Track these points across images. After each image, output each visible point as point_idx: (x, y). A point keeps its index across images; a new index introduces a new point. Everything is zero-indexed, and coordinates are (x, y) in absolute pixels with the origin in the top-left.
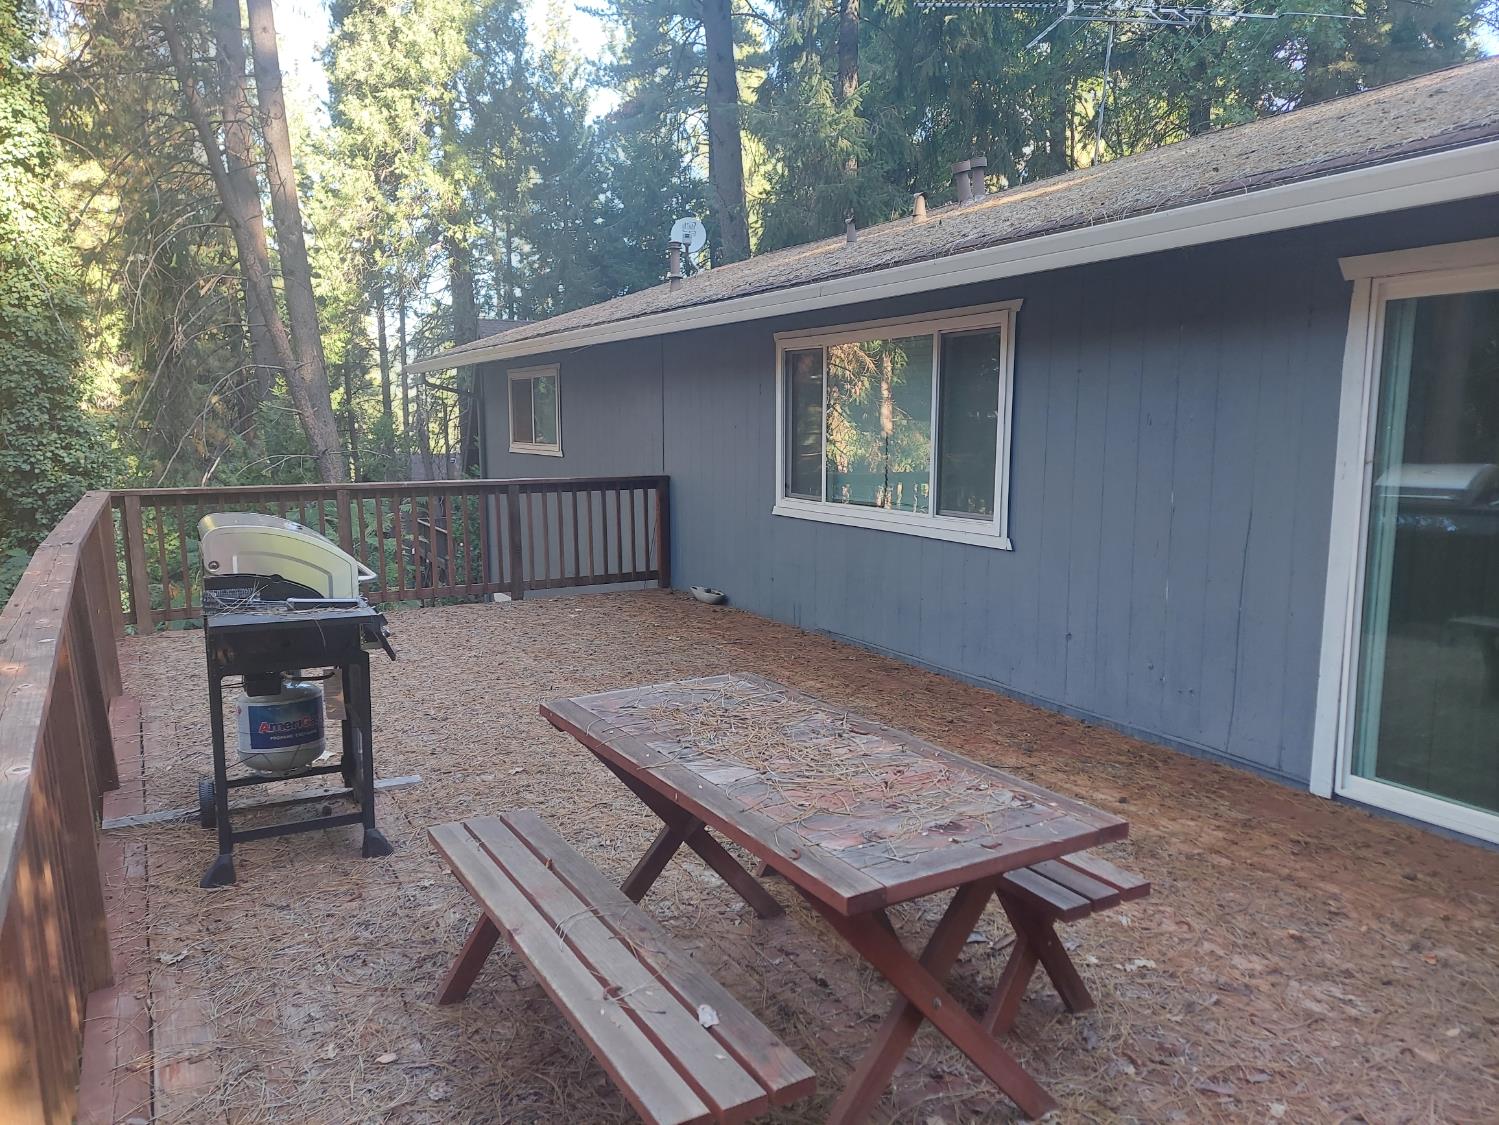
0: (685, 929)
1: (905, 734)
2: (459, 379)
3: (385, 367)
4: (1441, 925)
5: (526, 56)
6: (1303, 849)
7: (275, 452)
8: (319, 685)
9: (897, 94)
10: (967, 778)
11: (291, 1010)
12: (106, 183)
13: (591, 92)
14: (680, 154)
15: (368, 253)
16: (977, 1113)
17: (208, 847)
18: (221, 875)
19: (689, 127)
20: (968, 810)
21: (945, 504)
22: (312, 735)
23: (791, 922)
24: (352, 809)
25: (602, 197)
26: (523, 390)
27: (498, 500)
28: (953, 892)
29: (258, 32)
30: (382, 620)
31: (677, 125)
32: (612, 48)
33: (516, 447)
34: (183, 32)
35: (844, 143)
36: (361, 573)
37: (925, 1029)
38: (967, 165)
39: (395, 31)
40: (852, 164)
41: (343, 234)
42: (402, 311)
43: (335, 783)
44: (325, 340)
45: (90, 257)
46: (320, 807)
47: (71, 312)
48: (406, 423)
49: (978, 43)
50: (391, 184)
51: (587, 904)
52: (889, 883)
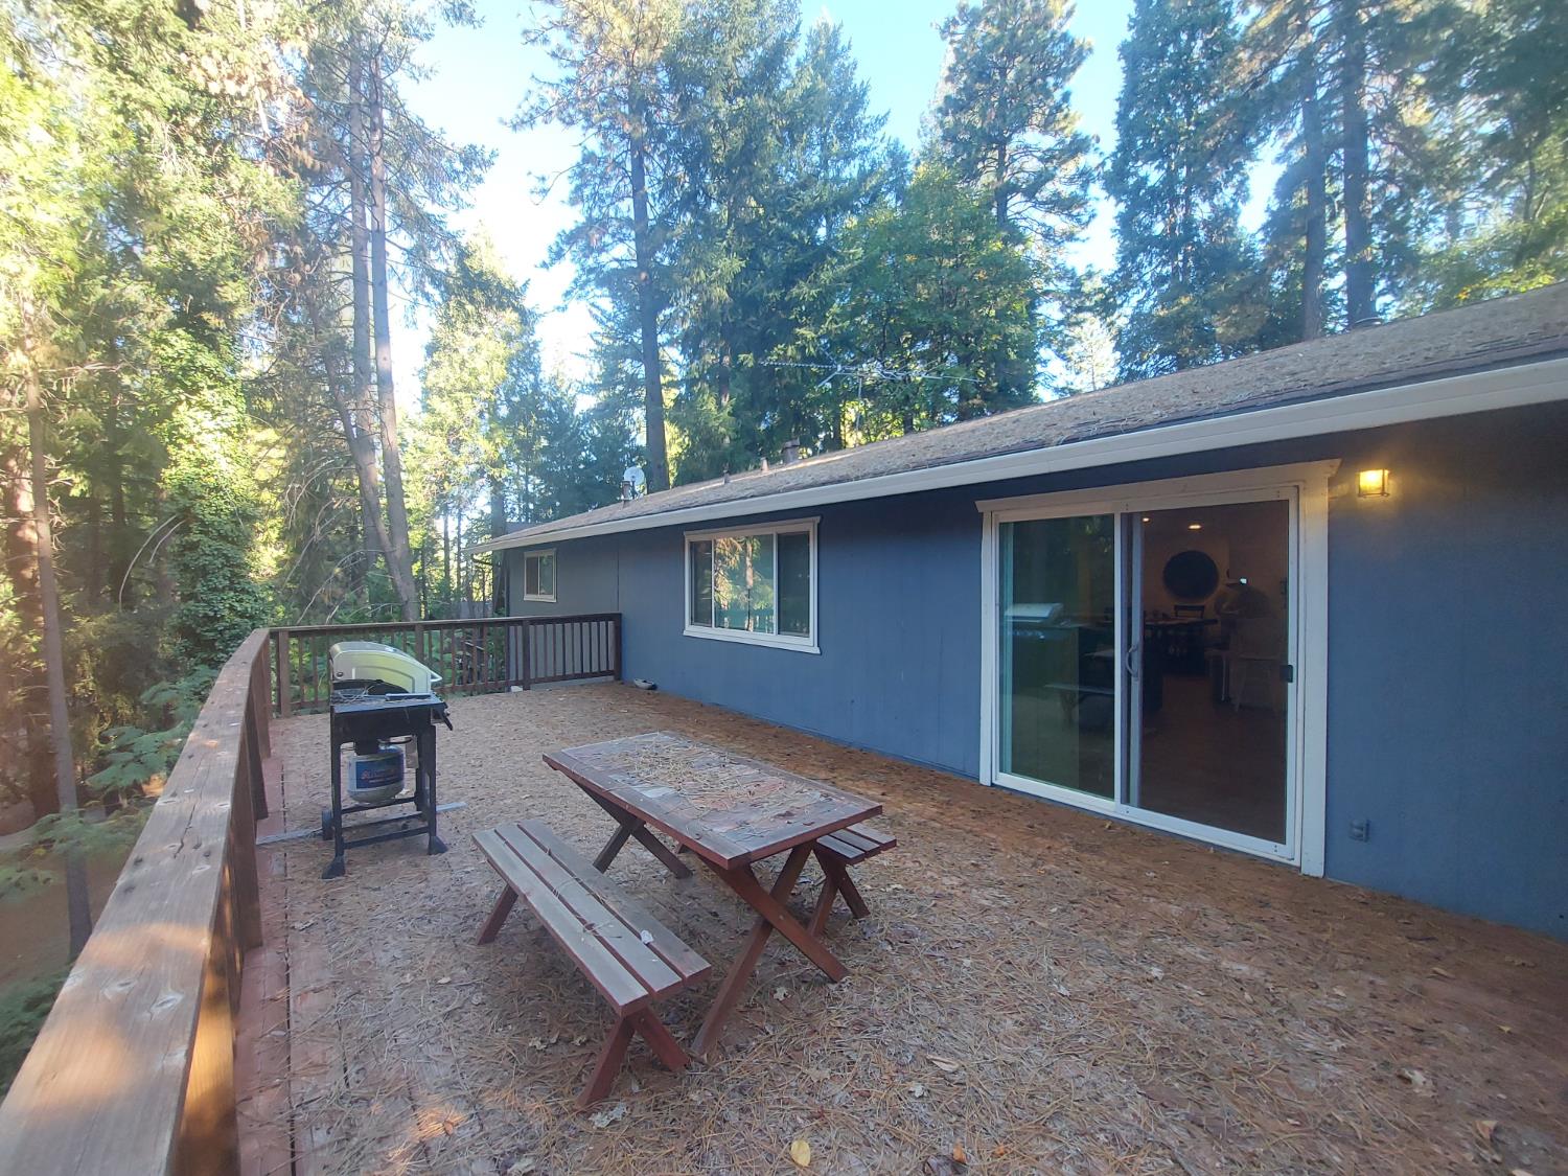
0: (632, 888)
1: (762, 764)
2: (493, 556)
3: (447, 549)
4: (1047, 851)
5: (541, 376)
6: (977, 815)
7: (376, 602)
8: (402, 747)
9: (751, 404)
10: (795, 786)
11: (382, 954)
12: (277, 442)
13: (579, 396)
14: (630, 432)
15: (440, 483)
16: (805, 982)
17: (328, 854)
18: (336, 870)
19: (635, 417)
20: (796, 804)
21: (783, 628)
22: (398, 778)
23: (696, 879)
24: (421, 825)
25: (583, 454)
26: (533, 564)
27: (516, 630)
28: (790, 851)
29: (380, 361)
30: (444, 705)
31: (627, 416)
32: (591, 374)
33: (528, 597)
34: (334, 358)
35: (722, 430)
36: (433, 677)
37: (775, 935)
38: (789, 444)
39: (464, 361)
40: (727, 440)
41: (425, 472)
42: (460, 517)
43: (410, 809)
44: (410, 534)
45: (263, 485)
46: (401, 824)
47: (249, 518)
48: (459, 583)
49: (793, 381)
50: (456, 445)
51: (572, 875)
52: (752, 849)
